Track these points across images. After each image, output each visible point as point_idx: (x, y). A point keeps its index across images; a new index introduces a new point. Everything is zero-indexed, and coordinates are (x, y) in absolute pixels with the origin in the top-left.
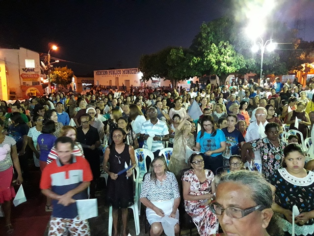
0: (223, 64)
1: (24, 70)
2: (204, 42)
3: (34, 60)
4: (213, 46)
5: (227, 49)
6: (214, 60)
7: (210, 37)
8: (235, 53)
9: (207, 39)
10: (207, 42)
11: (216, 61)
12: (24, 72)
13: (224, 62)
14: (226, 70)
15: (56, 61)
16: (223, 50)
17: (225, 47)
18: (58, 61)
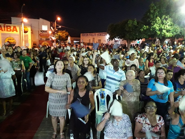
0: (164, 31)
1: (41, 31)
2: (152, 16)
3: (47, 26)
4: (158, 19)
5: (168, 21)
6: (157, 28)
7: (156, 13)
8: (173, 24)
9: (153, 14)
10: (153, 16)
11: (159, 28)
12: (42, 33)
13: (165, 29)
14: (166, 35)
15: (59, 27)
16: (164, 21)
17: (166, 19)
18: (60, 27)
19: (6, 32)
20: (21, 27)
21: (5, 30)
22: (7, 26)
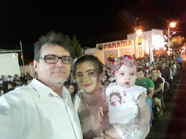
3: (160, 35)
18: (175, 33)
19: (123, 47)
20: (136, 41)
21: (122, 46)
22: (124, 42)
